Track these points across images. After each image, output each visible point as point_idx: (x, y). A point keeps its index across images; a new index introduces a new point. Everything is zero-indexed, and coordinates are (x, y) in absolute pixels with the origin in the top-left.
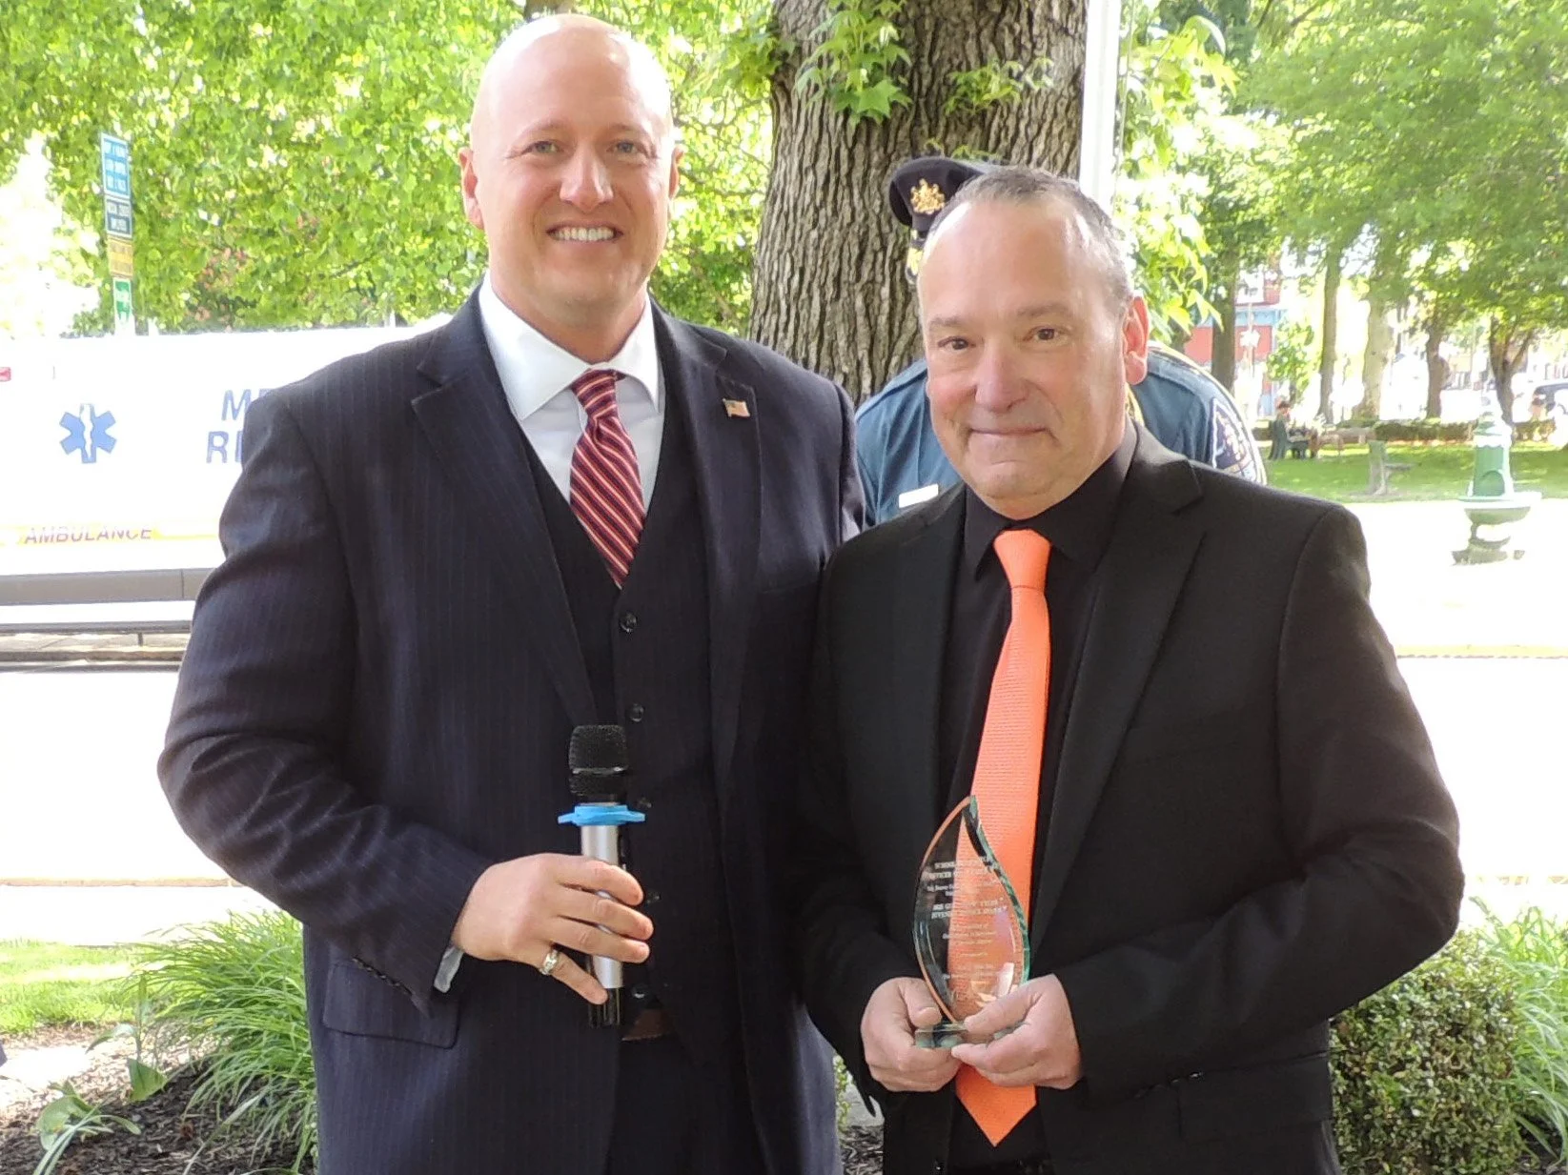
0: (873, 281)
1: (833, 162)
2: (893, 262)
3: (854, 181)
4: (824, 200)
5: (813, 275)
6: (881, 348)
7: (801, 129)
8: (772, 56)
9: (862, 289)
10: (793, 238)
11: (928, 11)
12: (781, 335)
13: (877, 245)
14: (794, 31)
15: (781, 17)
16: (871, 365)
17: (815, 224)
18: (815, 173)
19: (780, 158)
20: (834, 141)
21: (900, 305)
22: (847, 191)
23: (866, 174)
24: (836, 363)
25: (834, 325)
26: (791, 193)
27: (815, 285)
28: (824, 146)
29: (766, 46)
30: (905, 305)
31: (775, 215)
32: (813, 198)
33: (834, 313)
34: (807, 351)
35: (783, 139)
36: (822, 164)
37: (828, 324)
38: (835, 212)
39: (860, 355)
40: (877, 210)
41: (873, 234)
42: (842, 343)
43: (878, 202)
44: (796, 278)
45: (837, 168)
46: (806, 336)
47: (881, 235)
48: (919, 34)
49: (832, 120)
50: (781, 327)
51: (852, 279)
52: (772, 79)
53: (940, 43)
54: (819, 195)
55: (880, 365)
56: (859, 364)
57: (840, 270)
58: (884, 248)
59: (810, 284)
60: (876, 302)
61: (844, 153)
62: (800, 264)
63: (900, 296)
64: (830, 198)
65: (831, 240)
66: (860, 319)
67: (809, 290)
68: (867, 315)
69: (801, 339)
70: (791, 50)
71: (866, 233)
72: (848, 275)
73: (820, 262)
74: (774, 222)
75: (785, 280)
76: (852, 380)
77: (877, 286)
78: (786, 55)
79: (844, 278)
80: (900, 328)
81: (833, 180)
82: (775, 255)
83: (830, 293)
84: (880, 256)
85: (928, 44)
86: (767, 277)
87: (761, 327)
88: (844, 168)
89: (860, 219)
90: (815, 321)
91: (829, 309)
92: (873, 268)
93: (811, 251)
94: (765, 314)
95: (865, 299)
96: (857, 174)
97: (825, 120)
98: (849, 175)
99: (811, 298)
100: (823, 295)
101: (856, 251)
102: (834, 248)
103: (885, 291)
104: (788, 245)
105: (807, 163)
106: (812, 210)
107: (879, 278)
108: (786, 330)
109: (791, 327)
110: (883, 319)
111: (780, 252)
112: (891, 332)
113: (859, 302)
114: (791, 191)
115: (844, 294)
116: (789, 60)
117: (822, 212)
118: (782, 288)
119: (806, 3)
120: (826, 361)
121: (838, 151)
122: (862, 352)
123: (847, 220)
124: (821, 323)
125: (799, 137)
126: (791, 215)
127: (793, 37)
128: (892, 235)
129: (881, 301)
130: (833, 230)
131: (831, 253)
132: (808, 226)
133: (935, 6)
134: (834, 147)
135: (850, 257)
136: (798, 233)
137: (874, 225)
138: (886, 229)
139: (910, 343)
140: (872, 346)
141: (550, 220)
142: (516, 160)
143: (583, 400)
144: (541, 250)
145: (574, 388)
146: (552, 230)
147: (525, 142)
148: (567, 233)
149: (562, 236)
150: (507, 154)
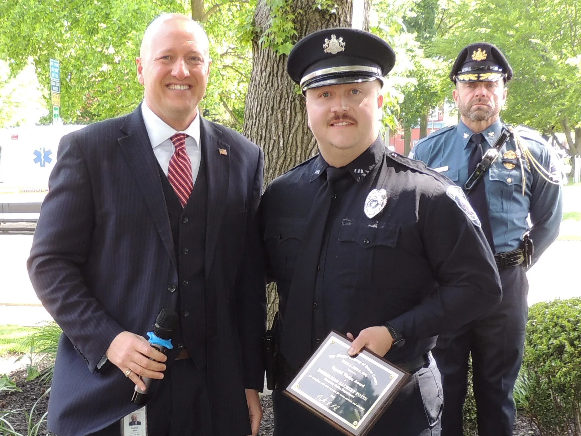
0: (284, 109)
1: (272, 69)
2: (291, 102)
3: (279, 75)
4: (269, 81)
5: (264, 106)
6: (287, 132)
7: (262, 57)
8: (252, 32)
9: (281, 111)
10: (258, 94)
11: (304, 18)
12: (253, 126)
13: (286, 96)
14: (260, 24)
15: (256, 20)
16: (283, 137)
17: (265, 89)
18: (266, 72)
19: (255, 67)
20: (272, 61)
21: (293, 117)
22: (276, 78)
23: (283, 73)
24: (271, 136)
25: (271, 124)
26: (258, 79)
27: (265, 110)
28: (269, 63)
29: (250, 30)
30: (295, 117)
31: (252, 86)
32: (265, 81)
33: (271, 119)
34: (262, 132)
35: (256, 60)
36: (268, 69)
37: (269, 123)
38: (272, 86)
39: (279, 134)
40: (286, 85)
41: (284, 93)
42: (273, 129)
43: (286, 82)
44: (259, 107)
45: (273, 71)
46: (261, 127)
47: (287, 93)
48: (302, 26)
49: (272, 54)
50: (254, 124)
51: (277, 108)
52: (252, 40)
53: (309, 29)
54: (267, 80)
55: (286, 137)
56: (279, 137)
57: (273, 105)
58: (288, 98)
59: (263, 109)
60: (285, 116)
61: (275, 66)
62: (260, 103)
63: (293, 114)
64: (271, 81)
65: (271, 94)
66: (280, 122)
67: (263, 112)
68: (282, 120)
70: (259, 31)
71: (282, 93)
72: (276, 107)
73: (267, 102)
74: (252, 88)
75: (255, 108)
76: (277, 142)
77: (286, 110)
78: (257, 32)
79: (274, 108)
80: (293, 124)
81: (272, 74)
82: (252, 99)
83: (270, 112)
84: (287, 100)
85: (304, 29)
86: (249, 107)
87: (247, 124)
88: (275, 71)
89: (280, 88)
90: (265, 122)
91: (269, 118)
92: (284, 104)
93: (264, 98)
94: (248, 119)
95: (282, 115)
96: (280, 73)
97: (269, 54)
98: (277, 73)
99: (263, 114)
100: (267, 113)
101: (279, 98)
102: (271, 97)
103: (288, 112)
104: (256, 96)
105: (263, 69)
106: (264, 85)
107: (286, 108)
108: (255, 125)
109: (257, 124)
110: (287, 122)
111: (254, 99)
112: (290, 126)
113: (279, 116)
114: (258, 78)
115: (275, 113)
116: (258, 34)
117: (268, 85)
118: (254, 111)
119: (264, 15)
120: (268, 136)
121: (273, 65)
122: (280, 133)
123: (276, 88)
124: (267, 123)
125: (261, 60)
126: (258, 86)
127: (259, 26)
128: (291, 93)
129: (287, 116)
130: (271, 91)
131: (270, 99)
132: (263, 90)
133: (307, 16)
134: (272, 64)
135: (277, 101)
136: (260, 92)
137: (285, 90)
138: (289, 91)
139: (297, 130)
140: (283, 130)
141: (167, 82)
142: (157, 61)
143: (174, 143)
144: (164, 92)
145: (171, 138)
146: (168, 86)
147: (160, 56)
148: (173, 87)
149: (171, 88)
150: (154, 59)
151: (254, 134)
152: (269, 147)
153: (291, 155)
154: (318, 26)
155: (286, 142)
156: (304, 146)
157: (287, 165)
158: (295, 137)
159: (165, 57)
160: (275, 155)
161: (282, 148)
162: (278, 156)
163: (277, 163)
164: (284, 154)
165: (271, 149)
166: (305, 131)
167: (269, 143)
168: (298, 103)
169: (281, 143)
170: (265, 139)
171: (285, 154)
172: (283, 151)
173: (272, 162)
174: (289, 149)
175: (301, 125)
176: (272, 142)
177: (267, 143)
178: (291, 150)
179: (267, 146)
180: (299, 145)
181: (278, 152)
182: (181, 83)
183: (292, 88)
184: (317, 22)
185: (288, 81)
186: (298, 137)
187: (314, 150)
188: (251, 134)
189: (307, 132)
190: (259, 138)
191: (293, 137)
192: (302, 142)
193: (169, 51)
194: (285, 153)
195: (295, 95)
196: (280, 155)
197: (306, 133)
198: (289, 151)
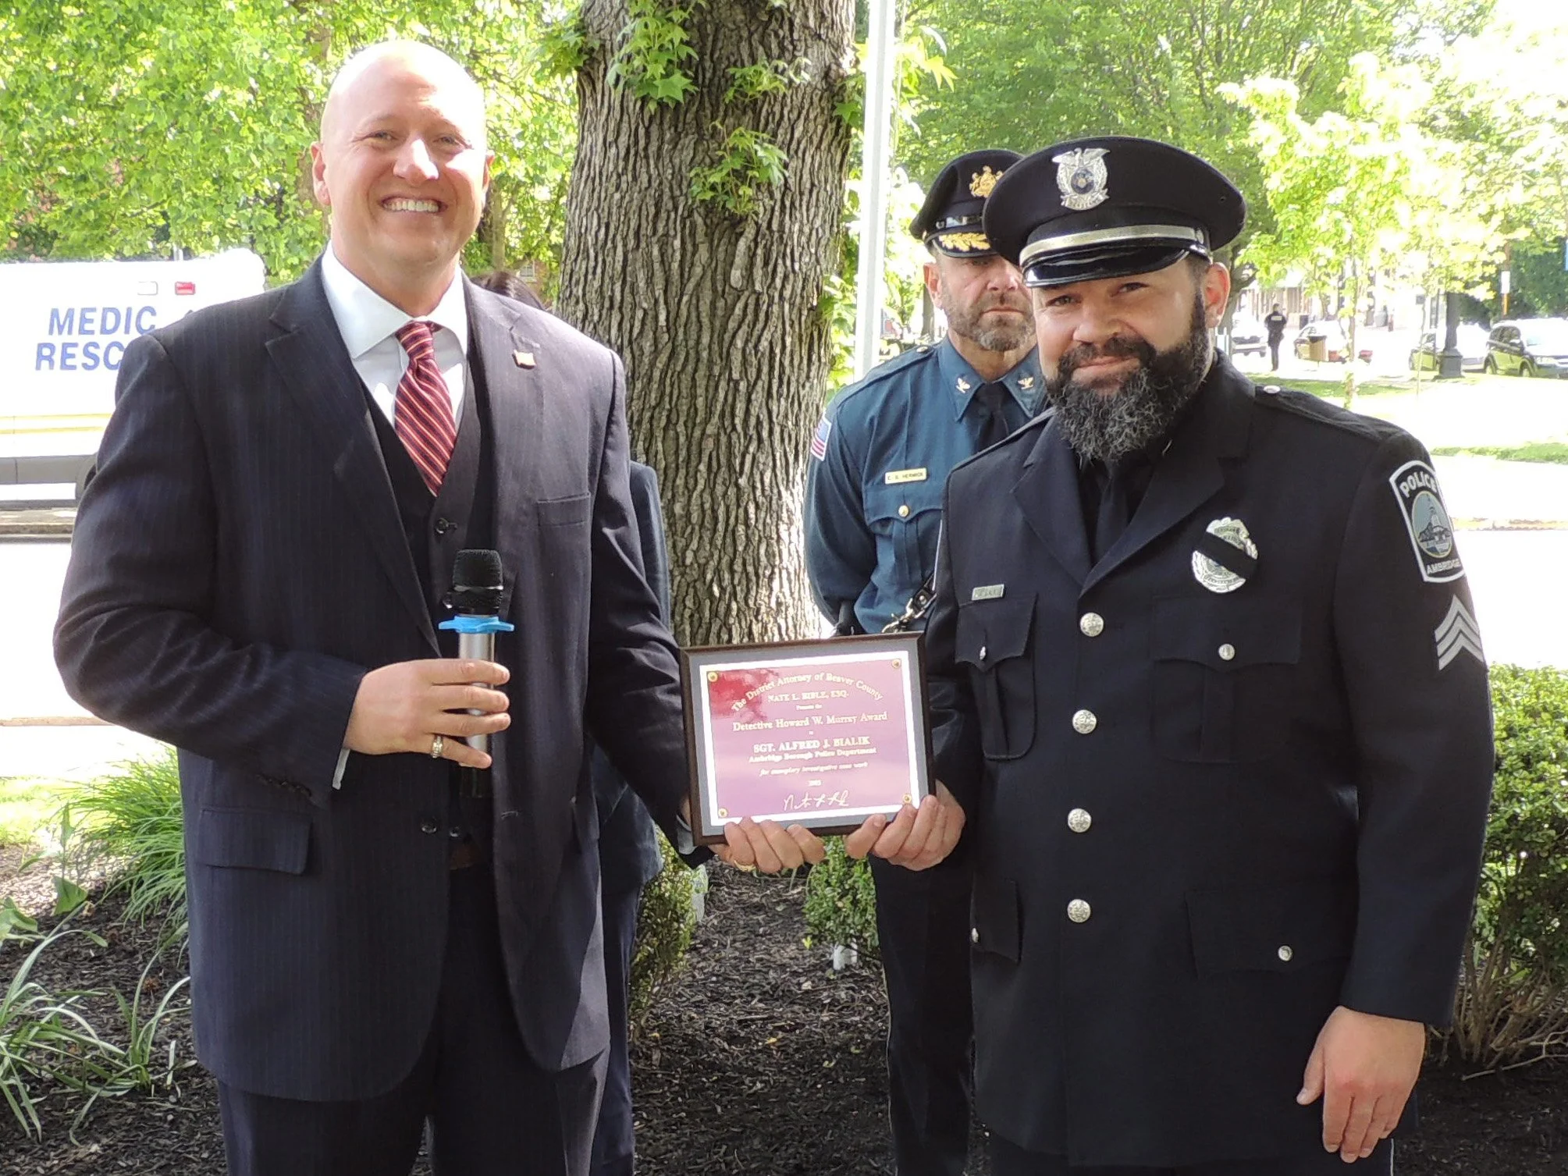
0: (666, 235)
1: (632, 138)
2: (683, 220)
3: (651, 155)
4: (625, 168)
5: (617, 229)
6: (674, 289)
7: (605, 111)
8: (580, 51)
9: (658, 241)
10: (599, 199)
11: (709, 18)
12: (590, 277)
13: (670, 205)
14: (598, 32)
15: (588, 20)
16: (666, 303)
17: (618, 188)
18: (617, 147)
19: (586, 134)
20: (633, 121)
21: (689, 255)
22: (644, 161)
23: (660, 148)
24: (637, 300)
25: (634, 271)
26: (597, 162)
27: (619, 237)
28: (625, 126)
29: (576, 43)
30: (693, 255)
31: (583, 179)
32: (616, 167)
33: (635, 260)
34: (613, 291)
35: (588, 118)
36: (623, 140)
37: (629, 269)
38: (635, 178)
39: (657, 293)
40: (670, 177)
41: (666, 198)
42: (642, 284)
43: (670, 171)
44: (603, 230)
45: (636, 143)
46: (611, 278)
47: (673, 197)
48: (703, 37)
49: (631, 105)
50: (590, 271)
51: (649, 233)
52: (578, 69)
53: (720, 44)
54: (621, 164)
55: (673, 303)
56: (656, 301)
57: (639, 226)
58: (676, 208)
59: (614, 236)
60: (670, 251)
61: (642, 131)
62: (606, 220)
63: (689, 247)
64: (630, 167)
65: (631, 201)
66: (657, 266)
67: (613, 241)
68: (662, 262)
69: (607, 280)
70: (597, 47)
71: (661, 196)
72: (646, 229)
73: (622, 218)
74: (582, 185)
75: (593, 233)
76: (651, 313)
77: (670, 239)
78: (592, 50)
79: (643, 232)
80: (689, 272)
81: (632, 152)
82: (584, 212)
83: (631, 243)
84: (673, 215)
85: (709, 44)
86: (577, 230)
87: (572, 271)
88: (642, 143)
89: (655, 184)
90: (619, 267)
91: (630, 256)
92: (667, 224)
93: (614, 210)
94: (576, 260)
95: (660, 249)
96: (653, 149)
97: (625, 104)
98: (646, 149)
99: (615, 247)
100: (625, 245)
101: (652, 210)
102: (634, 208)
103: (677, 243)
104: (595, 204)
105: (610, 138)
106: (615, 176)
107: (672, 233)
108: (594, 273)
109: (599, 270)
110: (675, 266)
111: (588, 210)
112: (682, 275)
113: (656, 252)
114: (597, 160)
115: (643, 245)
116: (594, 55)
117: (624, 178)
118: (590, 239)
119: (608, 10)
120: (628, 299)
121: (637, 129)
122: (659, 292)
123: (645, 185)
124: (624, 267)
125: (603, 118)
126: (597, 180)
127: (597, 36)
128: (682, 198)
129: (674, 251)
130: (633, 193)
131: (631, 212)
132: (612, 189)
133: (715, 14)
134: (633, 127)
135: (648, 215)
136: (603, 195)
137: (667, 190)
138: (678, 193)
139: (698, 285)
140: (666, 286)
141: (383, 193)
142: (360, 143)
143: (405, 346)
144: (374, 217)
145: (398, 335)
146: (385, 202)
147: (367, 131)
148: (399, 205)
149: (393, 207)
150: (352, 139)
151: (592, 296)
152: (632, 327)
153: (686, 346)
154: (741, 37)
155: (672, 315)
156: (717, 324)
157: (679, 368)
158: (694, 301)
159: (378, 135)
160: (647, 346)
161: (665, 329)
162: (656, 347)
163: (652, 365)
164: (670, 344)
165: (636, 331)
166: (720, 289)
167: (633, 318)
168: (699, 221)
169: (662, 317)
170: (620, 308)
171: (673, 343)
172: (666, 336)
173: (641, 361)
174: (681, 331)
175: (709, 273)
176: (640, 314)
177: (627, 318)
178: (685, 333)
179: (626, 326)
180: (705, 321)
181: (655, 339)
182: (417, 194)
183: (684, 187)
184: (738, 28)
185: (673, 167)
186: (701, 303)
187: (740, 332)
188: (584, 295)
189: (724, 291)
190: (607, 304)
191: (690, 301)
192: (713, 315)
193: (388, 118)
194: (673, 339)
195: (693, 202)
196: (660, 346)
197: (720, 292)
198: (681, 336)
